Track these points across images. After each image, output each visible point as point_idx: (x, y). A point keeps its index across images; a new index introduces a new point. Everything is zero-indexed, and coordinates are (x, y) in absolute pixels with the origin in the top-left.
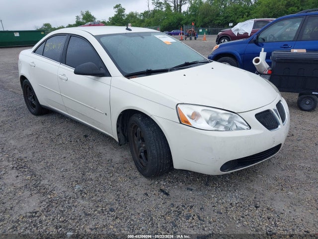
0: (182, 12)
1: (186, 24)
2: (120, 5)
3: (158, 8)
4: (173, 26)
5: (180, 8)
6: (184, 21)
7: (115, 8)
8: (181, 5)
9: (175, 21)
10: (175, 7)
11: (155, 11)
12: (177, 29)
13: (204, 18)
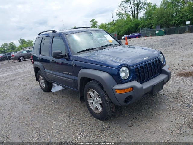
0: (139, 18)
1: (143, 27)
2: (94, 19)
3: (120, 18)
4: (132, 31)
5: (137, 16)
6: (141, 26)
7: (91, 21)
8: (137, 14)
9: (133, 26)
10: (133, 15)
11: (118, 20)
12: (135, 32)
13: (159, 20)
